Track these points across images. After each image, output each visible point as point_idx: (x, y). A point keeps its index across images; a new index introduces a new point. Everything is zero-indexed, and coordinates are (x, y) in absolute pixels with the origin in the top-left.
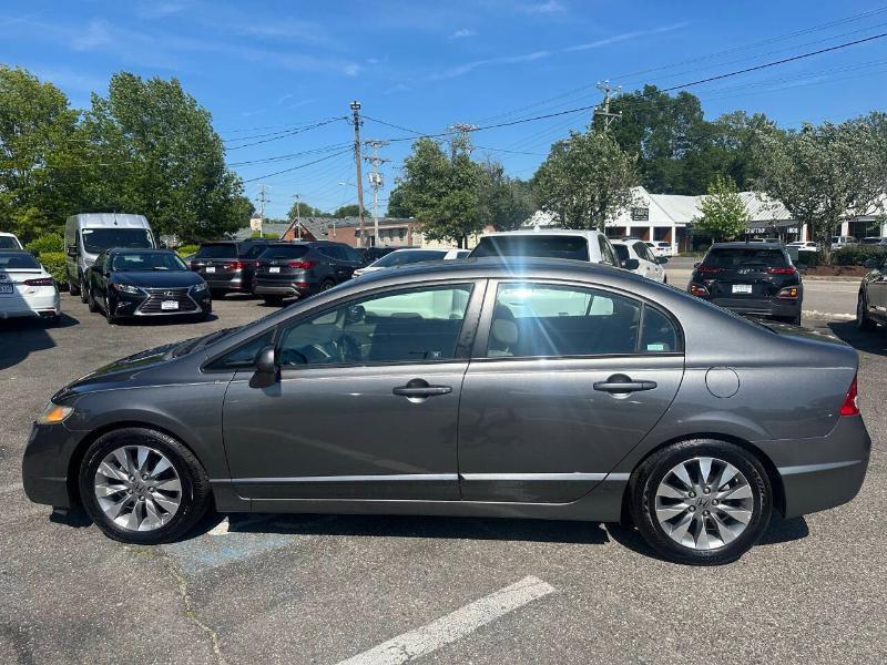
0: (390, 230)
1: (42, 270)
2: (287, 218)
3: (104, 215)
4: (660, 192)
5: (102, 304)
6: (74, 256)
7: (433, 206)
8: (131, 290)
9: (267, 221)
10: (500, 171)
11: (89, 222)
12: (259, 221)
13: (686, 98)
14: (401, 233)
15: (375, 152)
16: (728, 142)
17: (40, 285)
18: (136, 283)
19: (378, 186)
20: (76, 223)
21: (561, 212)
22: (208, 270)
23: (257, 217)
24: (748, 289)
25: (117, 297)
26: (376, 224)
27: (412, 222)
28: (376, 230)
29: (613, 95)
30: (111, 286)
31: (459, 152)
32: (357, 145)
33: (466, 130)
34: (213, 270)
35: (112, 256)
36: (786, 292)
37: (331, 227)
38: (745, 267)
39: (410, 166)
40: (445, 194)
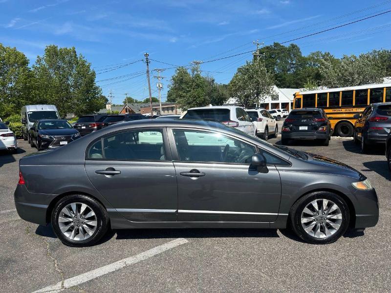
0: (167, 108)
1: (9, 130)
2: (123, 104)
3: (37, 105)
4: (284, 87)
5: (35, 144)
6: (25, 124)
7: (184, 96)
8: (47, 137)
9: (114, 105)
10: (213, 81)
11: (31, 109)
12: (110, 105)
13: (293, 46)
14: (172, 109)
15: (159, 74)
16: (314, 65)
17: (8, 136)
18: (49, 134)
19: (161, 89)
20: (25, 109)
21: (240, 97)
22: (83, 128)
23: (109, 104)
24: (306, 128)
25: (40, 140)
26: (161, 105)
27: (176, 104)
28: (161, 108)
29: (260, 47)
30: (39, 136)
31: (195, 73)
32: (148, 72)
33: (197, 63)
34: (84, 127)
35: (40, 123)
36: (322, 129)
37: (142, 107)
38: (304, 119)
39: (174, 79)
40: (190, 91)
